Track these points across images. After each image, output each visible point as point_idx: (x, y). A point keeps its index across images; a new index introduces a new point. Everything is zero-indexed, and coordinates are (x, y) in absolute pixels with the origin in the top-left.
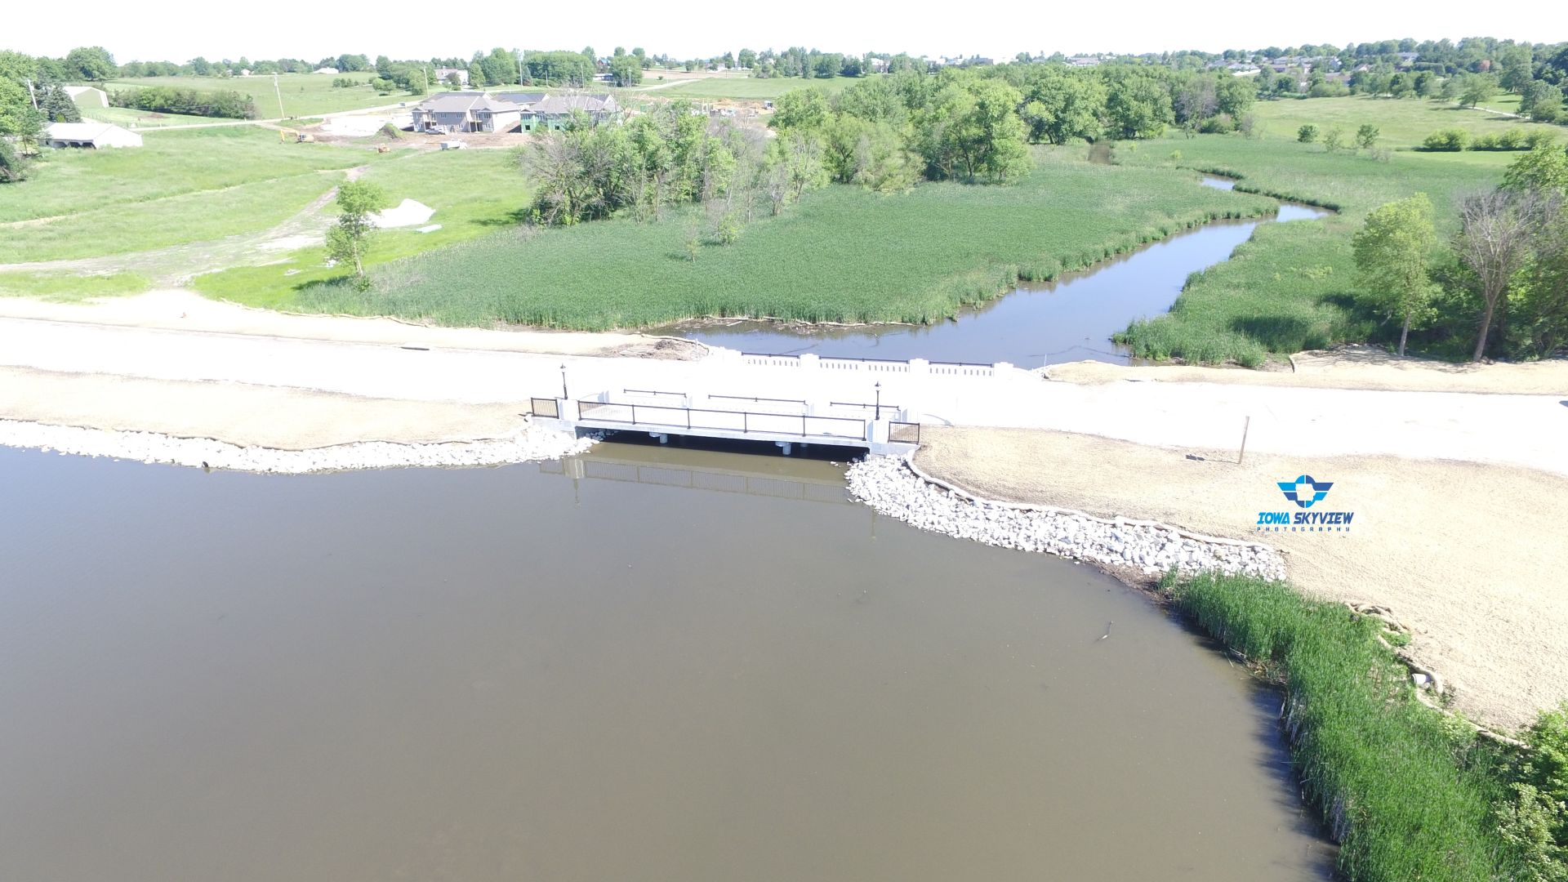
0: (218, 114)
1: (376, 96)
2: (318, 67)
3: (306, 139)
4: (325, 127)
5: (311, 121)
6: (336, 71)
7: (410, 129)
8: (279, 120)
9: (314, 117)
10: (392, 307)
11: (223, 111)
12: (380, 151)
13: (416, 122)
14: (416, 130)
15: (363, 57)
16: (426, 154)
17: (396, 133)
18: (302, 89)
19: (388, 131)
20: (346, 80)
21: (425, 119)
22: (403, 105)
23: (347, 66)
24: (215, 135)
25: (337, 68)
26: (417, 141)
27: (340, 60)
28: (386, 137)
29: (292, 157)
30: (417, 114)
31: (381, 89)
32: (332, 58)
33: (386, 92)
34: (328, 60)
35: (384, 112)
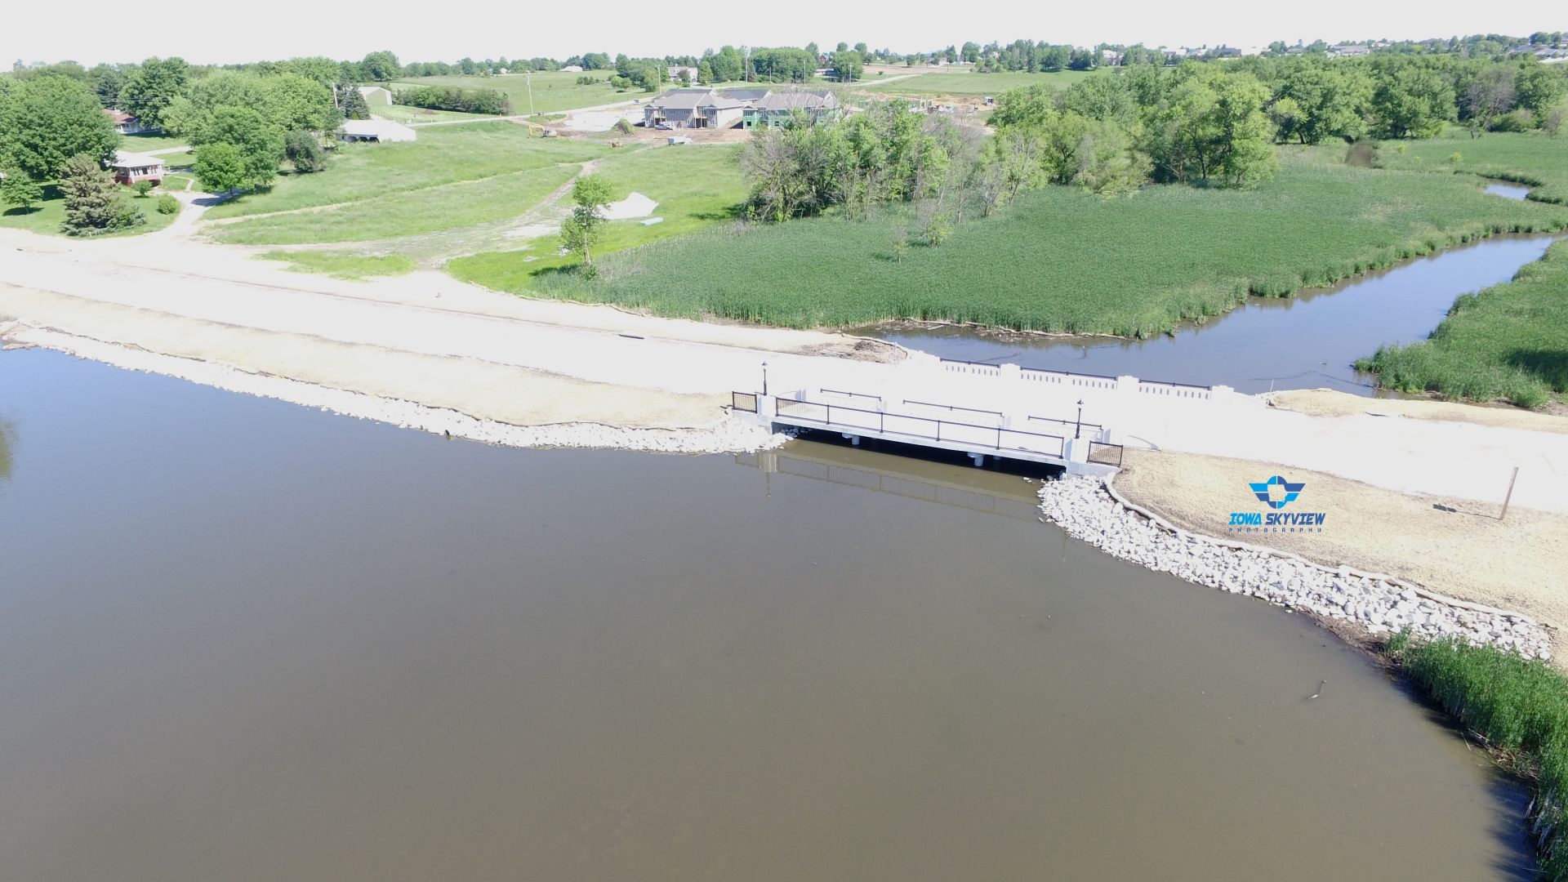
0: (478, 110)
1: (613, 93)
2: (565, 65)
3: (550, 134)
4: (567, 123)
5: (556, 117)
6: (581, 69)
7: (642, 125)
8: (528, 116)
9: (558, 113)
10: (613, 296)
11: (483, 108)
12: (614, 146)
13: (647, 118)
14: (647, 125)
15: (605, 55)
16: (654, 149)
17: (629, 128)
18: (550, 86)
19: (622, 127)
20: (589, 78)
21: (656, 115)
22: (637, 101)
23: (591, 64)
24: (474, 130)
25: (581, 66)
26: (647, 137)
27: (584, 59)
28: (620, 132)
29: (537, 151)
30: (649, 111)
31: (618, 86)
32: (578, 57)
33: (623, 89)
34: (574, 59)
35: (620, 109)
